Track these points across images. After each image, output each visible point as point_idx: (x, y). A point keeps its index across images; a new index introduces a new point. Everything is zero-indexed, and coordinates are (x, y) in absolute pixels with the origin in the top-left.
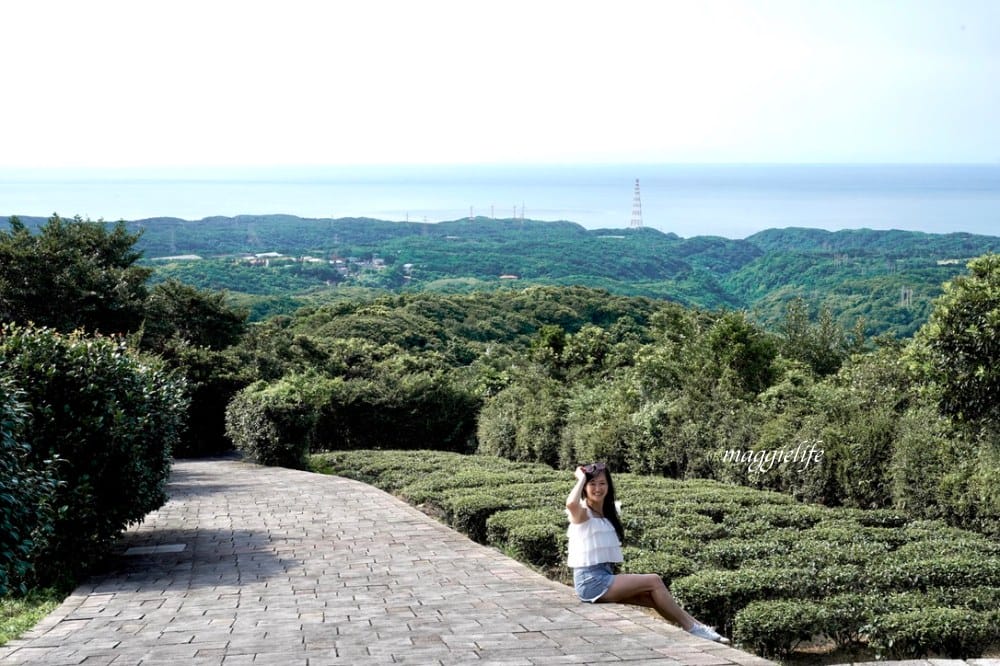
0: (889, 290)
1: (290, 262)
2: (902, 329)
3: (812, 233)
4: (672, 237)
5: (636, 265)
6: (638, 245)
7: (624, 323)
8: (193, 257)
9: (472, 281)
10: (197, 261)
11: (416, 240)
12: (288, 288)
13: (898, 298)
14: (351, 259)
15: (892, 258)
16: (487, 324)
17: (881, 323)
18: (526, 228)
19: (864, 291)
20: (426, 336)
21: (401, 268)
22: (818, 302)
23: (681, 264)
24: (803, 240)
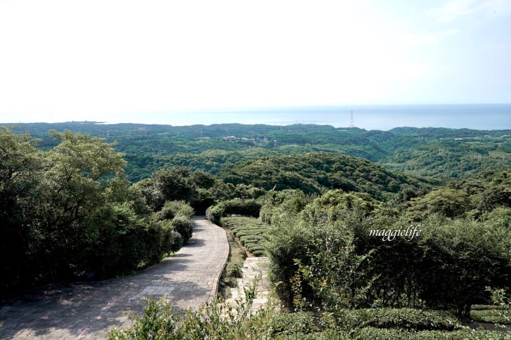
0: (435, 149)
1: (238, 140)
2: (439, 162)
3: (412, 129)
4: (364, 130)
5: (350, 140)
6: (352, 133)
7: (337, 164)
8: (208, 138)
9: (296, 146)
10: (208, 139)
11: (278, 132)
12: (237, 148)
13: (438, 152)
14: (257, 138)
15: (438, 138)
16: (293, 166)
17: (432, 160)
18: (315, 128)
19: (427, 149)
20: (272, 171)
21: (273, 141)
22: (411, 153)
23: (366, 140)
24: (409, 131)
